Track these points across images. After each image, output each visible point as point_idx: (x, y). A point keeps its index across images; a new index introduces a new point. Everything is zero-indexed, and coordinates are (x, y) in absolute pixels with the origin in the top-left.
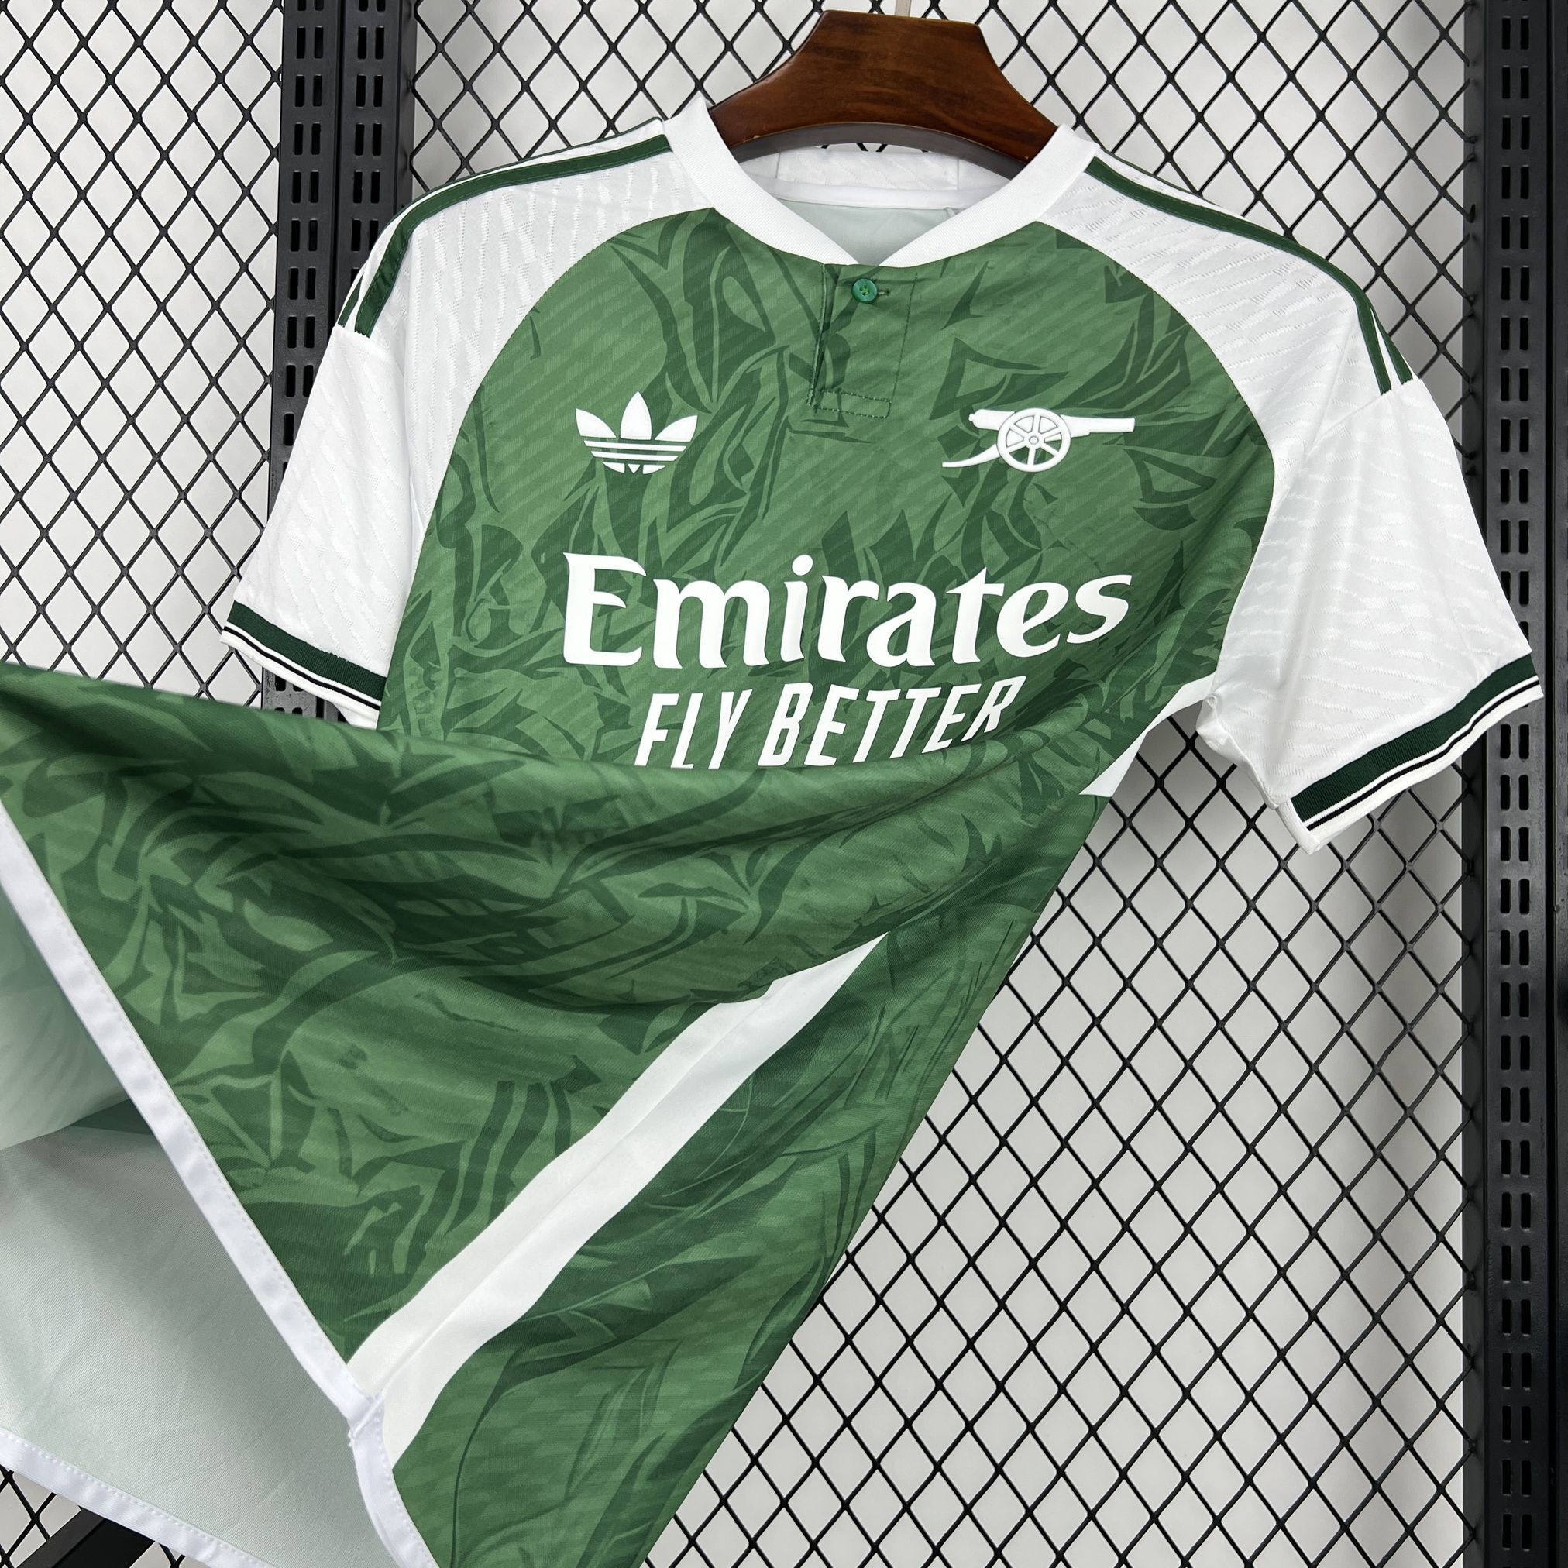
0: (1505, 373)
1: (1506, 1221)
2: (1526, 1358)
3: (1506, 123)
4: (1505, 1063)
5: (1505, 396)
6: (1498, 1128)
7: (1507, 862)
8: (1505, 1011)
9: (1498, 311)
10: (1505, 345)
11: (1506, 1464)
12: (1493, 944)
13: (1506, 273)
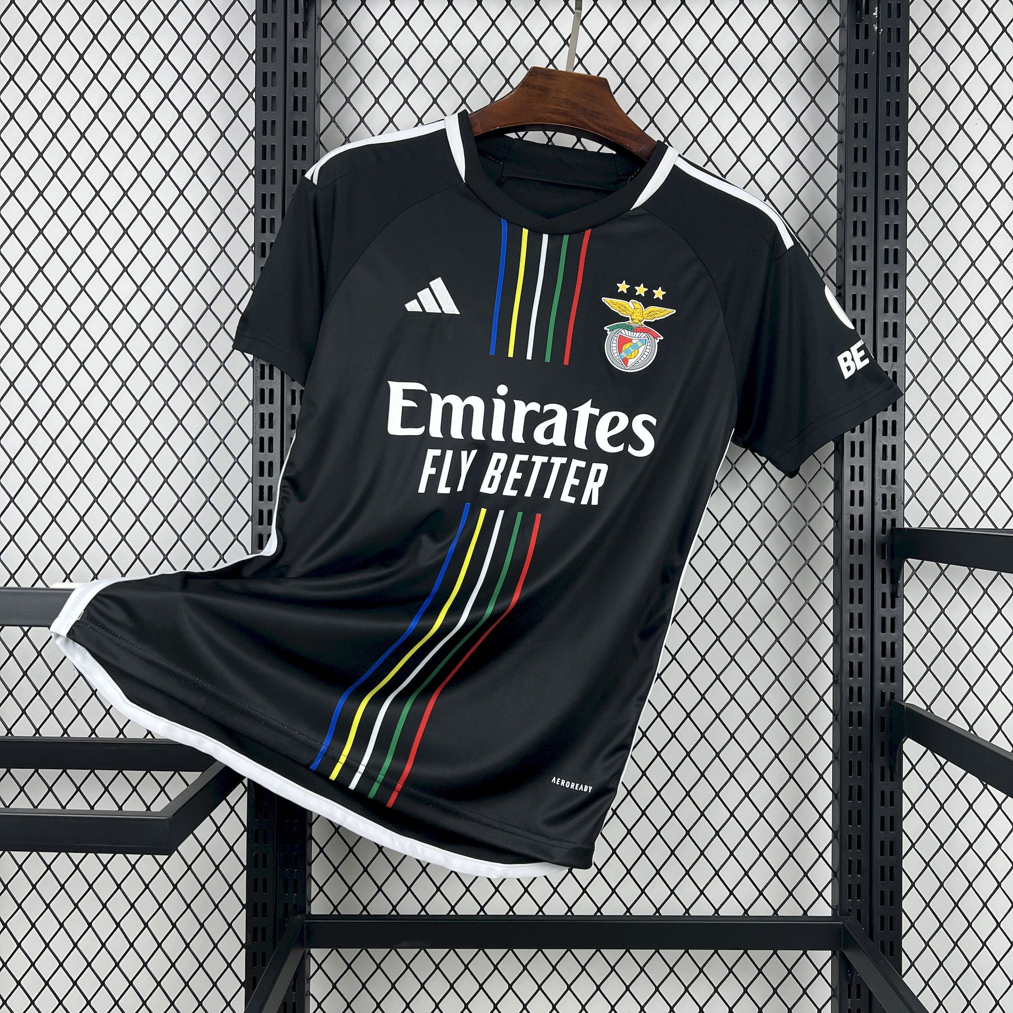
0: (855, 247)
1: (851, 651)
2: (860, 713)
3: (856, 125)
4: (852, 577)
5: (855, 259)
6: (847, 607)
7: (853, 482)
8: (852, 552)
9: (852, 217)
10: (855, 234)
11: (850, 762)
12: (846, 521)
13: (855, 199)
